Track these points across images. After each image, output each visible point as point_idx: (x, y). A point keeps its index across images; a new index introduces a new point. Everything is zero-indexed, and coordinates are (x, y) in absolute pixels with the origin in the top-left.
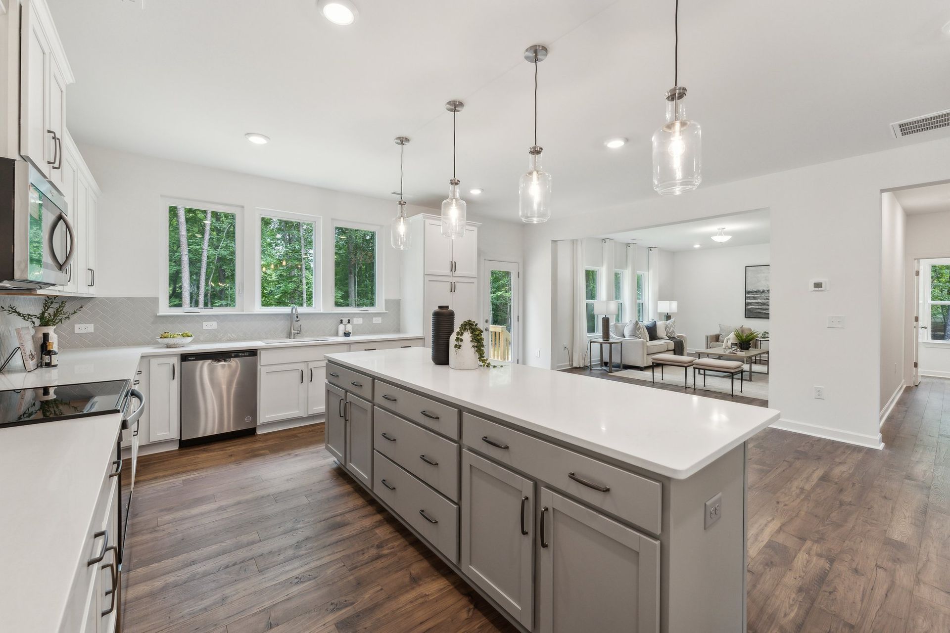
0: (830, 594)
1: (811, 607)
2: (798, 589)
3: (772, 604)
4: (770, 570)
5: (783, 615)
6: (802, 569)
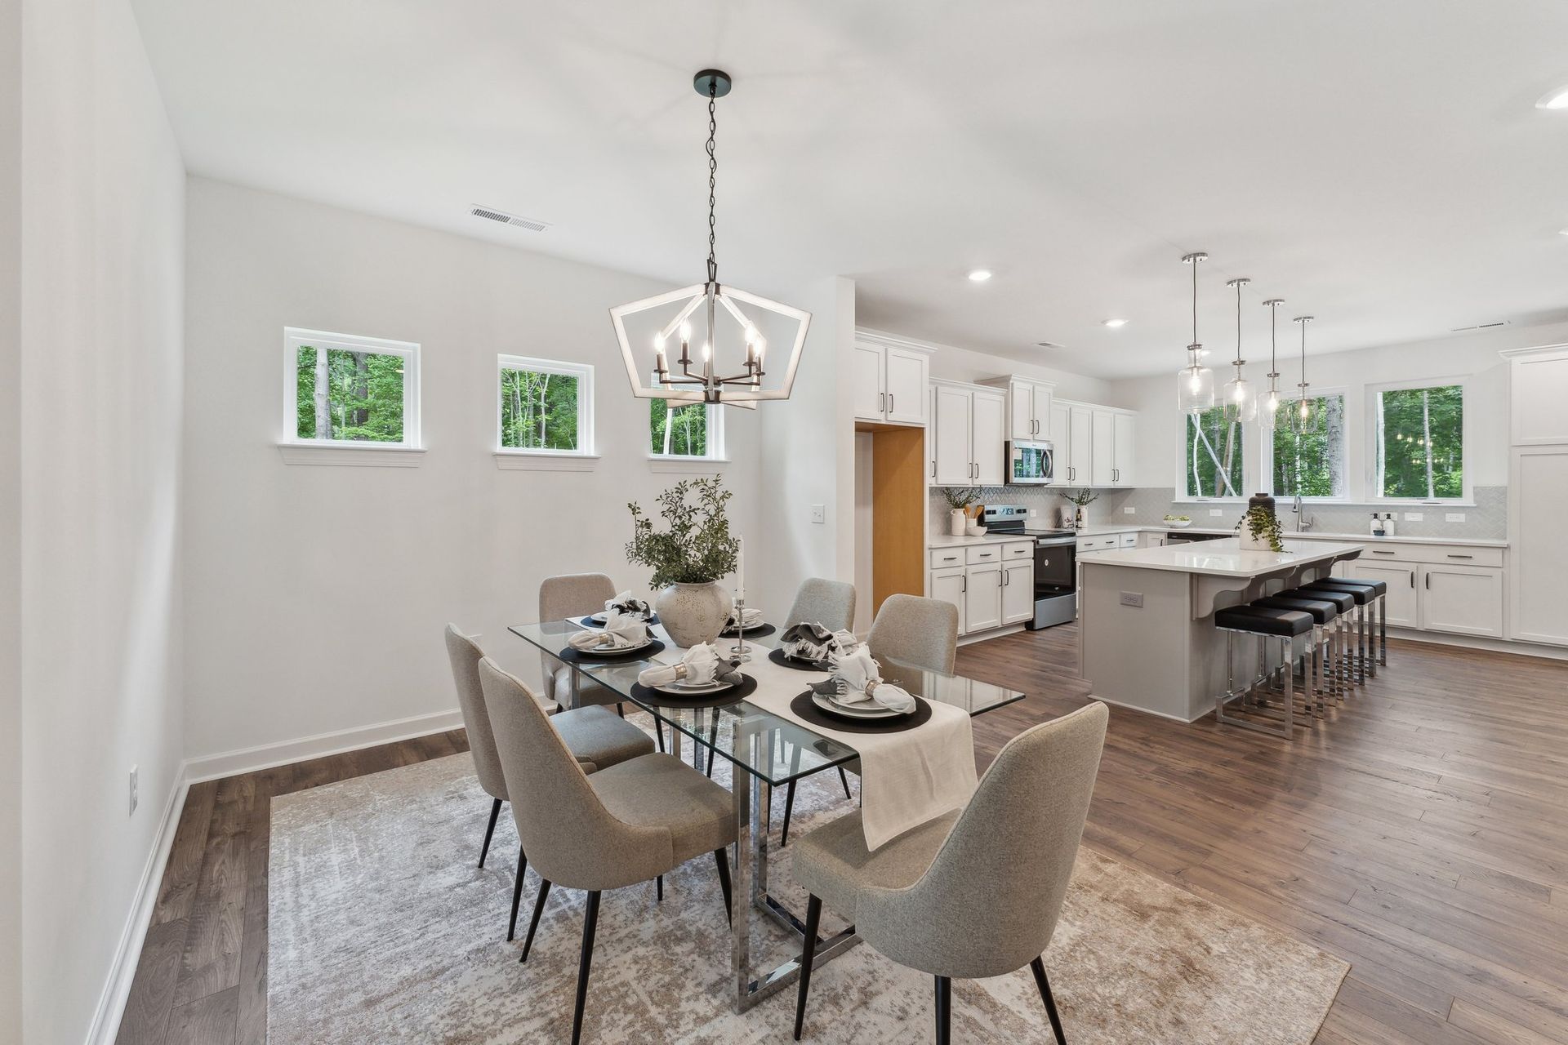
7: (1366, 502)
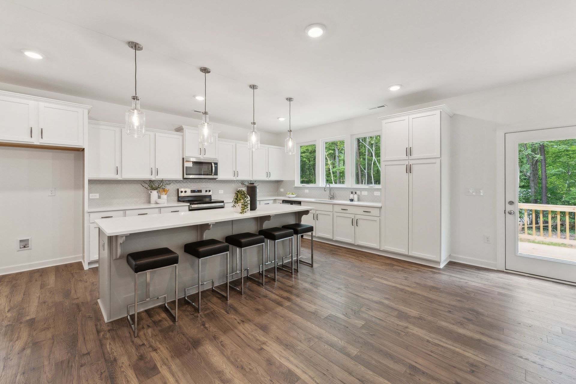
0: (101, 373)
1: (104, 357)
2: (116, 359)
3: (119, 342)
4: (136, 355)
5: (111, 343)
6: (125, 372)
7: (351, 186)
